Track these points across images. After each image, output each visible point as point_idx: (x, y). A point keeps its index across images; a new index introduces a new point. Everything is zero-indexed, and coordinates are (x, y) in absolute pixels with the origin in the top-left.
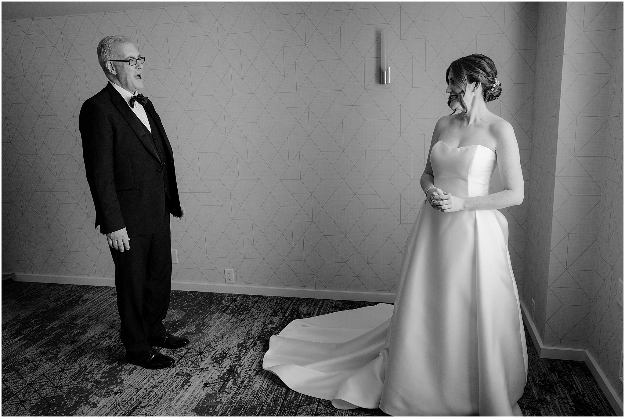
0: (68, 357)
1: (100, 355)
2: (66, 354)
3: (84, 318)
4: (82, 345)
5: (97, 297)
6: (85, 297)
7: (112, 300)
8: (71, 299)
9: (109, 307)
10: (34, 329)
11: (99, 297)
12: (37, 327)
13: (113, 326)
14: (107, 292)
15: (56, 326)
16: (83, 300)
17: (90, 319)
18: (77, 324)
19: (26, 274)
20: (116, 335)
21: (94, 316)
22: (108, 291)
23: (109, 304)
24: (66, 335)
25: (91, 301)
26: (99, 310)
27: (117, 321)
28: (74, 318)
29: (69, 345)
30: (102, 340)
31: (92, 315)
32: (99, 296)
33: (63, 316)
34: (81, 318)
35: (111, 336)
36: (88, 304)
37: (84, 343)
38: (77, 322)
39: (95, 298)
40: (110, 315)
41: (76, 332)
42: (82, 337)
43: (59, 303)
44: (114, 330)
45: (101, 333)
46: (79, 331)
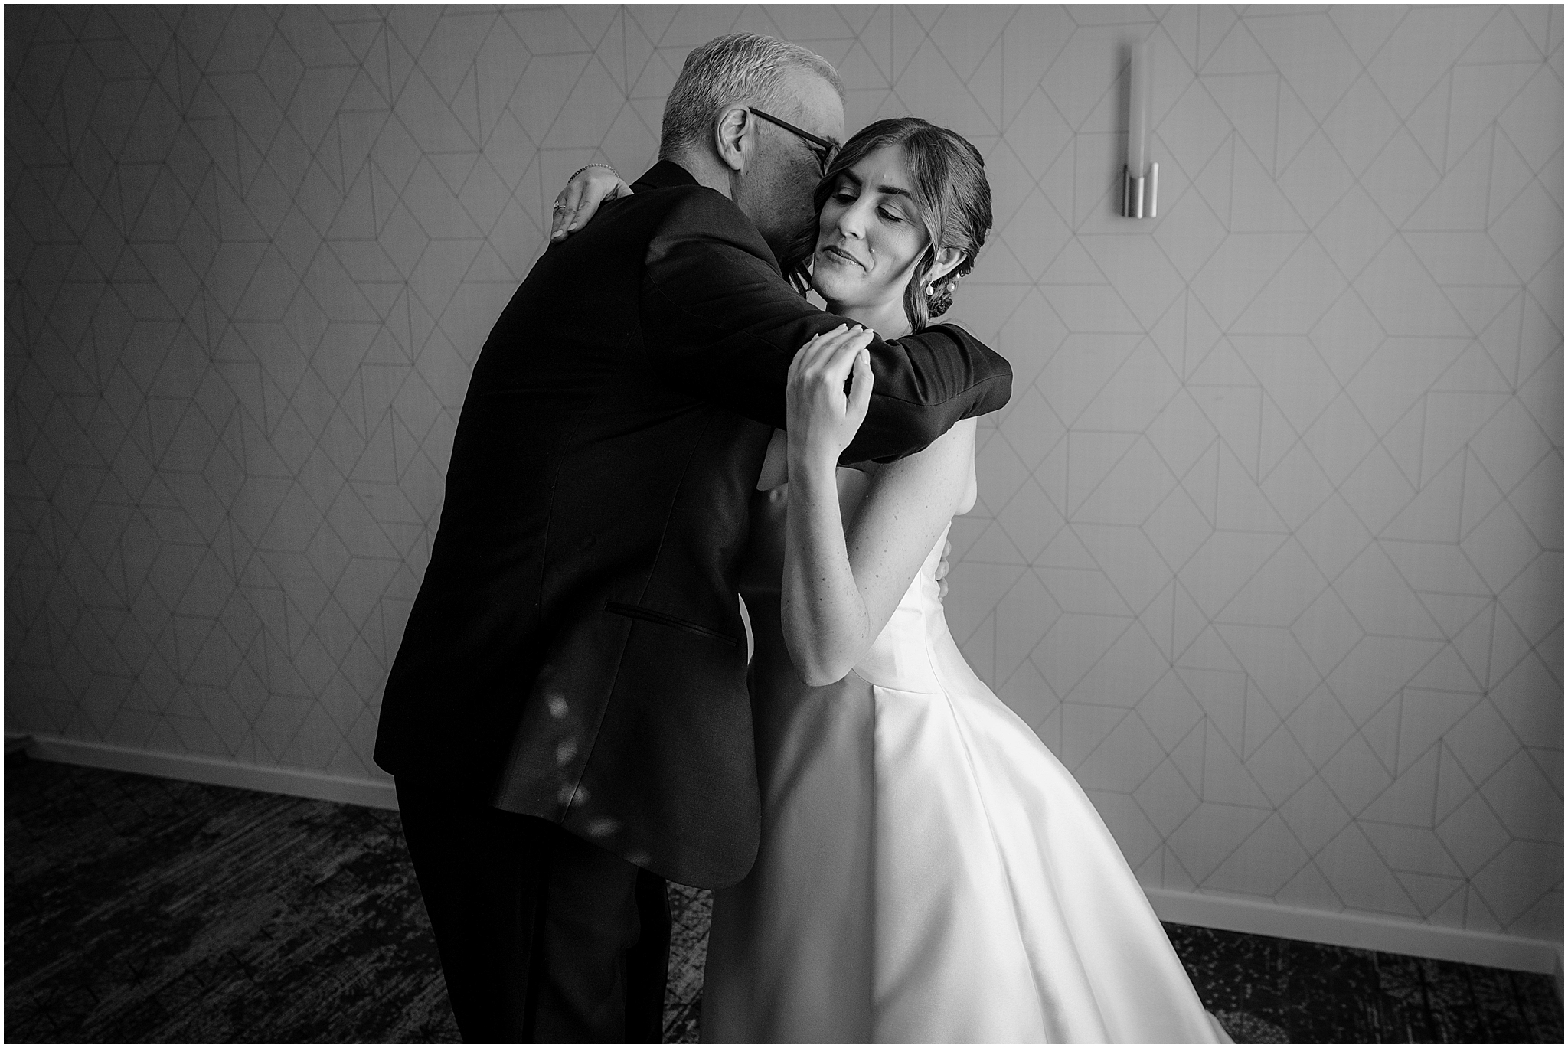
0: (112, 1029)
1: (206, 1030)
2: (108, 1017)
3: (193, 895)
4: (163, 988)
5: (248, 827)
6: (214, 826)
7: (288, 841)
8: (171, 829)
9: (272, 865)
10: (43, 921)
11: (251, 829)
12: (53, 915)
13: (270, 929)
14: (278, 814)
15: (106, 917)
16: (205, 836)
17: (210, 900)
18: (167, 916)
19: (64, 741)
20: (270, 962)
21: (223, 892)
22: (285, 810)
23: (275, 853)
24: (126, 952)
25: (227, 840)
26: (241, 873)
27: (282, 915)
28: (166, 893)
29: (126, 986)
30: (225, 978)
31: (219, 887)
32: (253, 824)
33: (134, 886)
34: (184, 895)
35: (255, 963)
36: (217, 849)
37: (170, 984)
38: (170, 909)
39: (241, 831)
40: (270, 890)
41: (155, 943)
42: (169, 962)
43: (135, 839)
44: (268, 943)
45: (229, 953)
46: (166, 939)
